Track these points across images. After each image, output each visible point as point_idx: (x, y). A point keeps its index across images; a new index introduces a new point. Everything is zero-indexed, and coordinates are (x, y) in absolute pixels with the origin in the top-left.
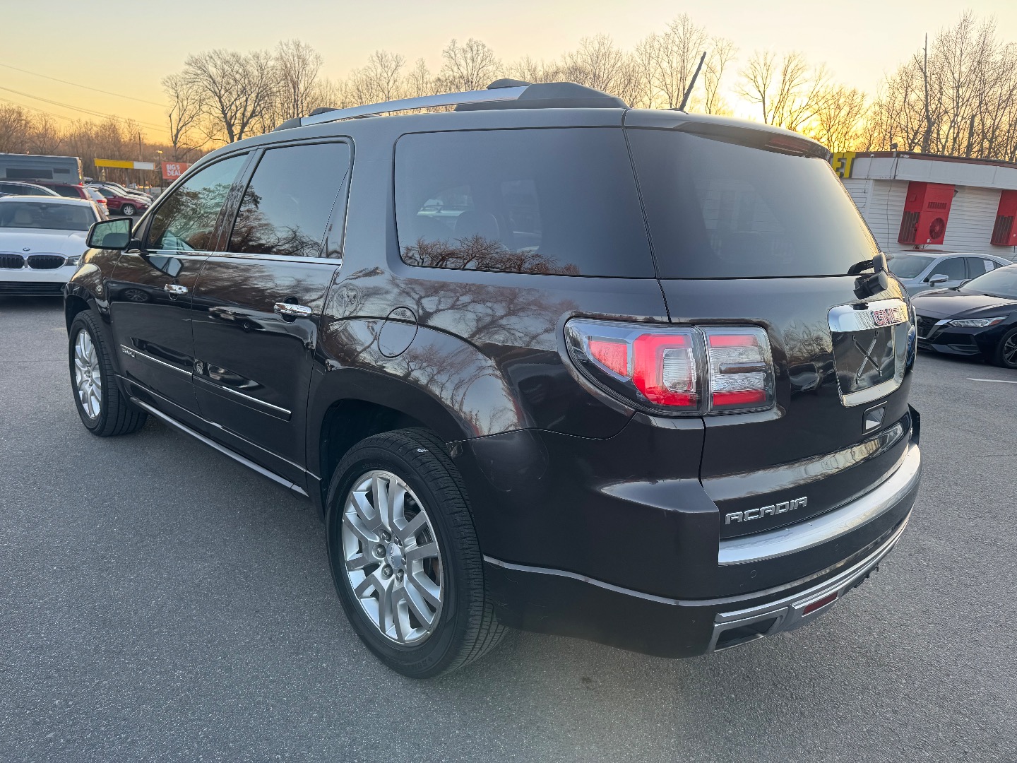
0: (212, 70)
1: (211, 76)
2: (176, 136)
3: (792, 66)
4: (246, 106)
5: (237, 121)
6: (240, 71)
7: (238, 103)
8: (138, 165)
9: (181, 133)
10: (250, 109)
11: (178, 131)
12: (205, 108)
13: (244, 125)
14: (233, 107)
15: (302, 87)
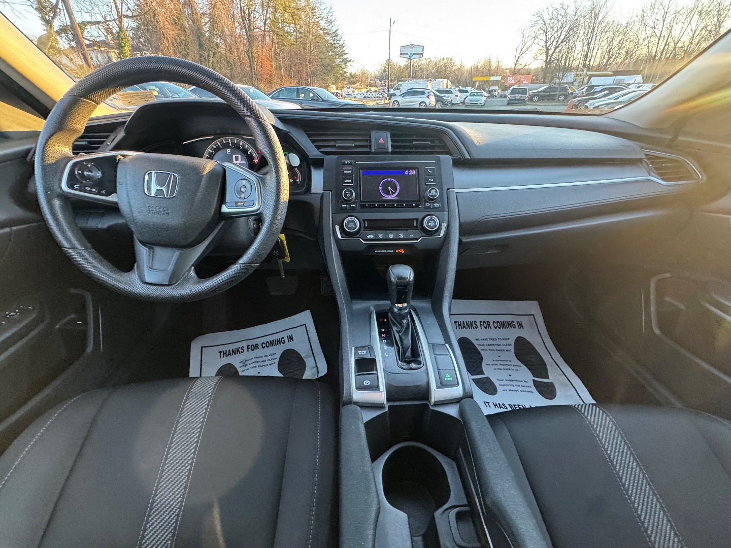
0: (547, 17)
1: (544, 21)
2: (517, 60)
4: (560, 37)
5: (553, 47)
6: (563, 14)
7: (556, 34)
8: (492, 78)
9: (520, 58)
10: (562, 38)
11: (519, 57)
12: (537, 41)
13: (556, 48)
14: (553, 38)
15: (600, 18)
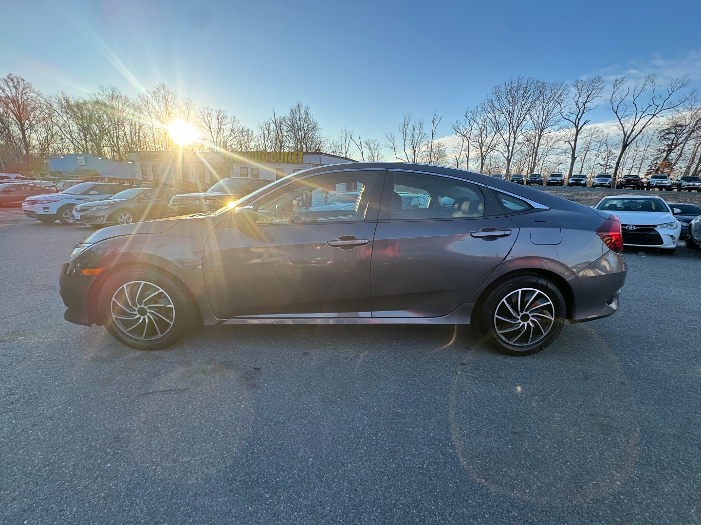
3: (221, 116)
